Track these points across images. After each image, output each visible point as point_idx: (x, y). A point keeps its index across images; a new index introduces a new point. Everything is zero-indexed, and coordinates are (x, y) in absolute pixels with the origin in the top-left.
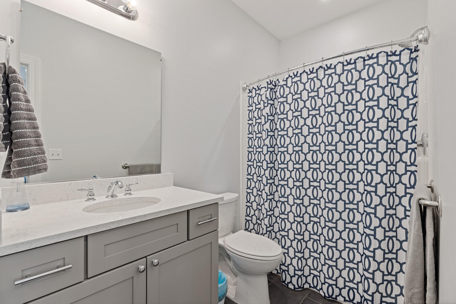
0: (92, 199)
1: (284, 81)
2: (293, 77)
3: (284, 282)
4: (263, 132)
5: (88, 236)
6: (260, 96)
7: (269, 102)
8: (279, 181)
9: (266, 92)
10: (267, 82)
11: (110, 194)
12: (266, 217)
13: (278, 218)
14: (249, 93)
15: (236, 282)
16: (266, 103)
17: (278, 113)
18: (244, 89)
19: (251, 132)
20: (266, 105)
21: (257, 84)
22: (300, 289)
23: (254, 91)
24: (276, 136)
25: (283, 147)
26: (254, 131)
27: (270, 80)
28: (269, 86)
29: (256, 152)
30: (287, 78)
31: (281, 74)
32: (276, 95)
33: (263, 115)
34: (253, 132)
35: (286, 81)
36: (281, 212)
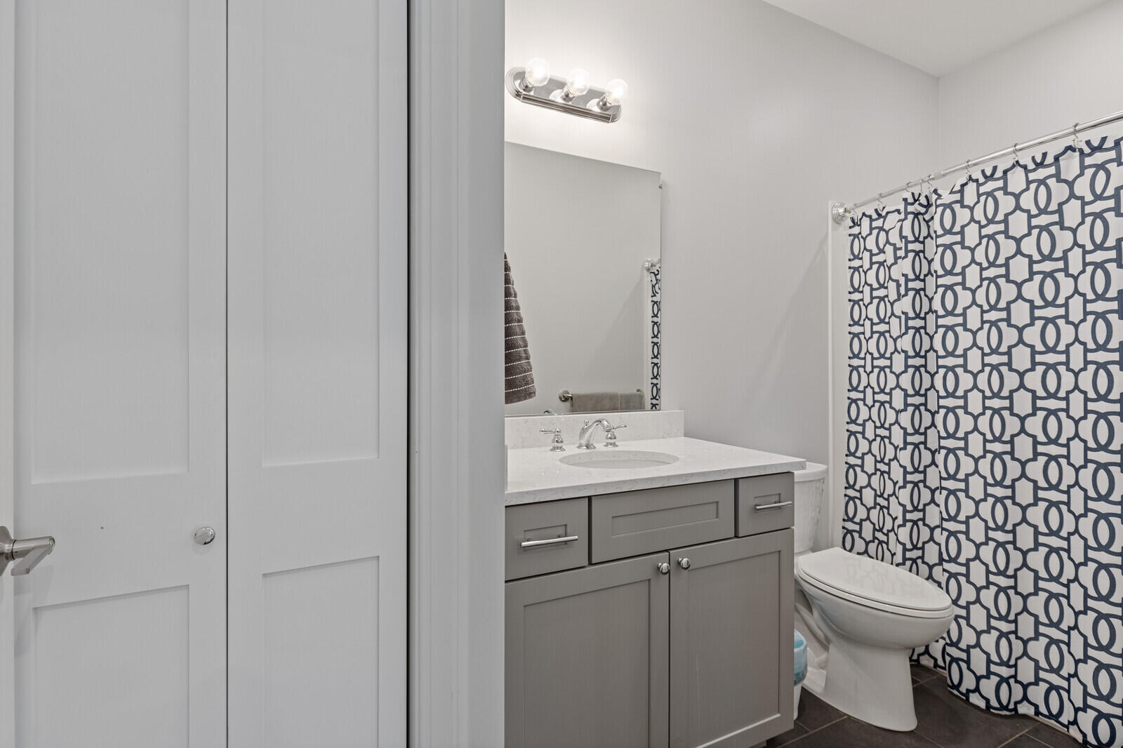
0: (561, 447)
1: (956, 192)
2: (982, 180)
3: (957, 687)
4: (894, 321)
5: (593, 498)
6: (883, 234)
7: (911, 247)
8: (940, 438)
9: (900, 223)
10: (905, 200)
11: (584, 442)
12: (904, 525)
13: (938, 531)
14: (850, 228)
15: (826, 661)
16: (901, 249)
17: (936, 272)
18: (838, 220)
19: (856, 319)
20: (901, 253)
21: (876, 205)
22: (1007, 713)
23: (866, 222)
24: (931, 330)
25: (951, 356)
26: (867, 317)
27: (913, 194)
28: (910, 209)
29: (873, 367)
30: (963, 186)
31: (944, 175)
32: (929, 227)
33: (893, 277)
34: (864, 320)
35: (961, 191)
36: (945, 516)
